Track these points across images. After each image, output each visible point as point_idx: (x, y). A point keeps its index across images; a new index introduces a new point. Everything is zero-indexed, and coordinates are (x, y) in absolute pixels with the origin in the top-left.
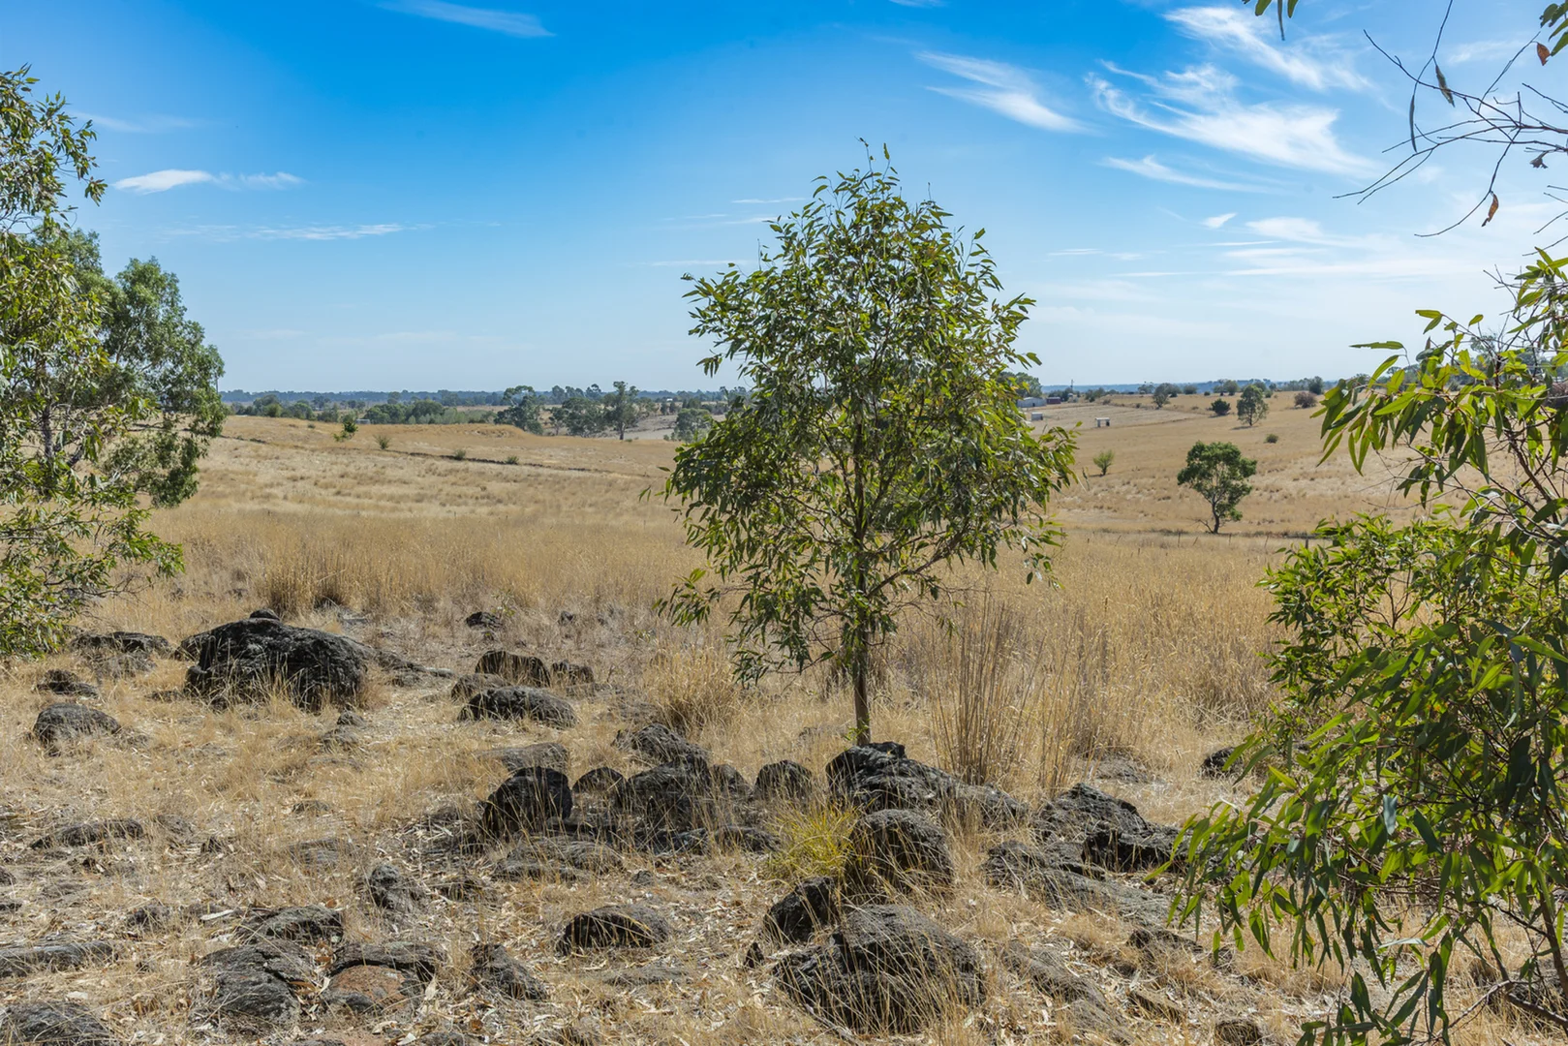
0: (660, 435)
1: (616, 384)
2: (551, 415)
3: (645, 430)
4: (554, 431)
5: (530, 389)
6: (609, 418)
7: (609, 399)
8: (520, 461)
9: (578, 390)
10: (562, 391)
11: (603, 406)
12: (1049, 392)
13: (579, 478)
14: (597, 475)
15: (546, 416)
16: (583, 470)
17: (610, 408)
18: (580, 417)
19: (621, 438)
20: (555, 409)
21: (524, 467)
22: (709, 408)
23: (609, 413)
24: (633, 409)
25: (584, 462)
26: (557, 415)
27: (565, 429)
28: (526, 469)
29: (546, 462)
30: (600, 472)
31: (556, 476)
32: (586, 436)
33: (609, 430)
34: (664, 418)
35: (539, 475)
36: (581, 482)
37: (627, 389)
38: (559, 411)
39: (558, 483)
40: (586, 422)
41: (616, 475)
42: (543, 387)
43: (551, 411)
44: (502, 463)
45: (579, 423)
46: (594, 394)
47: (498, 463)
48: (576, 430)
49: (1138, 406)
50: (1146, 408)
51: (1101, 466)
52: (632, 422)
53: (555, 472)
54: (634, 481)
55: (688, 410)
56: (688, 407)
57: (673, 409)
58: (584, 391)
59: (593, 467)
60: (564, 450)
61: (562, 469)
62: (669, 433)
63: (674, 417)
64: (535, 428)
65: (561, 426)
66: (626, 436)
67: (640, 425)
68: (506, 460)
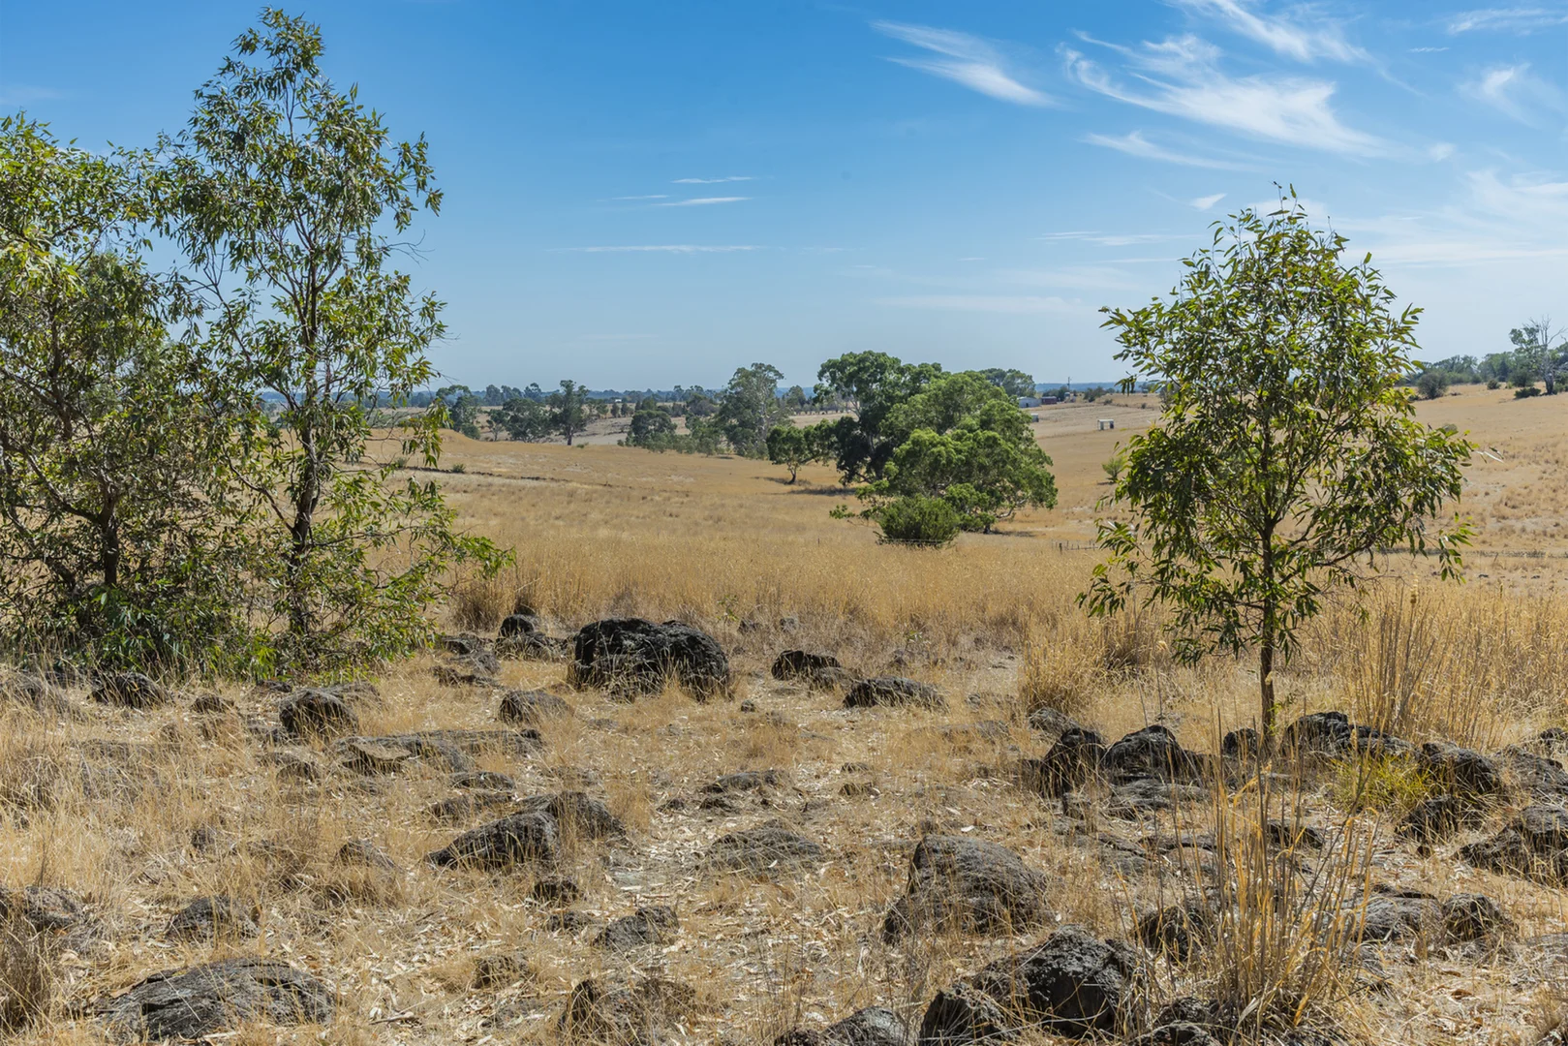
0: (614, 439)
1: (563, 383)
2: (489, 418)
3: (594, 434)
4: (492, 435)
5: (465, 389)
6: (556, 421)
7: (554, 399)
8: (467, 469)
9: (515, 390)
10: (497, 391)
11: (548, 408)
12: (1043, 390)
13: (534, 488)
14: (553, 485)
15: (483, 419)
16: (537, 479)
17: (557, 410)
18: (522, 420)
19: (569, 443)
20: (493, 411)
21: (473, 476)
22: (664, 409)
23: (555, 416)
24: (582, 411)
25: (536, 472)
26: (497, 418)
27: (505, 434)
28: (475, 477)
29: (495, 470)
30: (557, 481)
31: (509, 485)
32: (530, 441)
33: (554, 434)
34: (615, 420)
35: (490, 485)
36: (539, 492)
37: (576, 389)
38: (499, 413)
39: (513, 493)
40: (529, 425)
41: (574, 484)
42: (478, 386)
43: (489, 413)
44: (447, 472)
45: (521, 426)
46: (534, 395)
47: (443, 471)
48: (518, 435)
49: (1143, 407)
50: (1153, 408)
51: (1110, 472)
52: (581, 425)
53: (508, 481)
54: (595, 492)
55: (643, 412)
56: (643, 408)
57: (625, 411)
58: (522, 390)
59: (548, 476)
60: (512, 456)
61: (515, 478)
62: (623, 437)
63: (628, 420)
64: (472, 432)
65: (500, 430)
66: (576, 441)
67: (589, 428)
68: (451, 468)
